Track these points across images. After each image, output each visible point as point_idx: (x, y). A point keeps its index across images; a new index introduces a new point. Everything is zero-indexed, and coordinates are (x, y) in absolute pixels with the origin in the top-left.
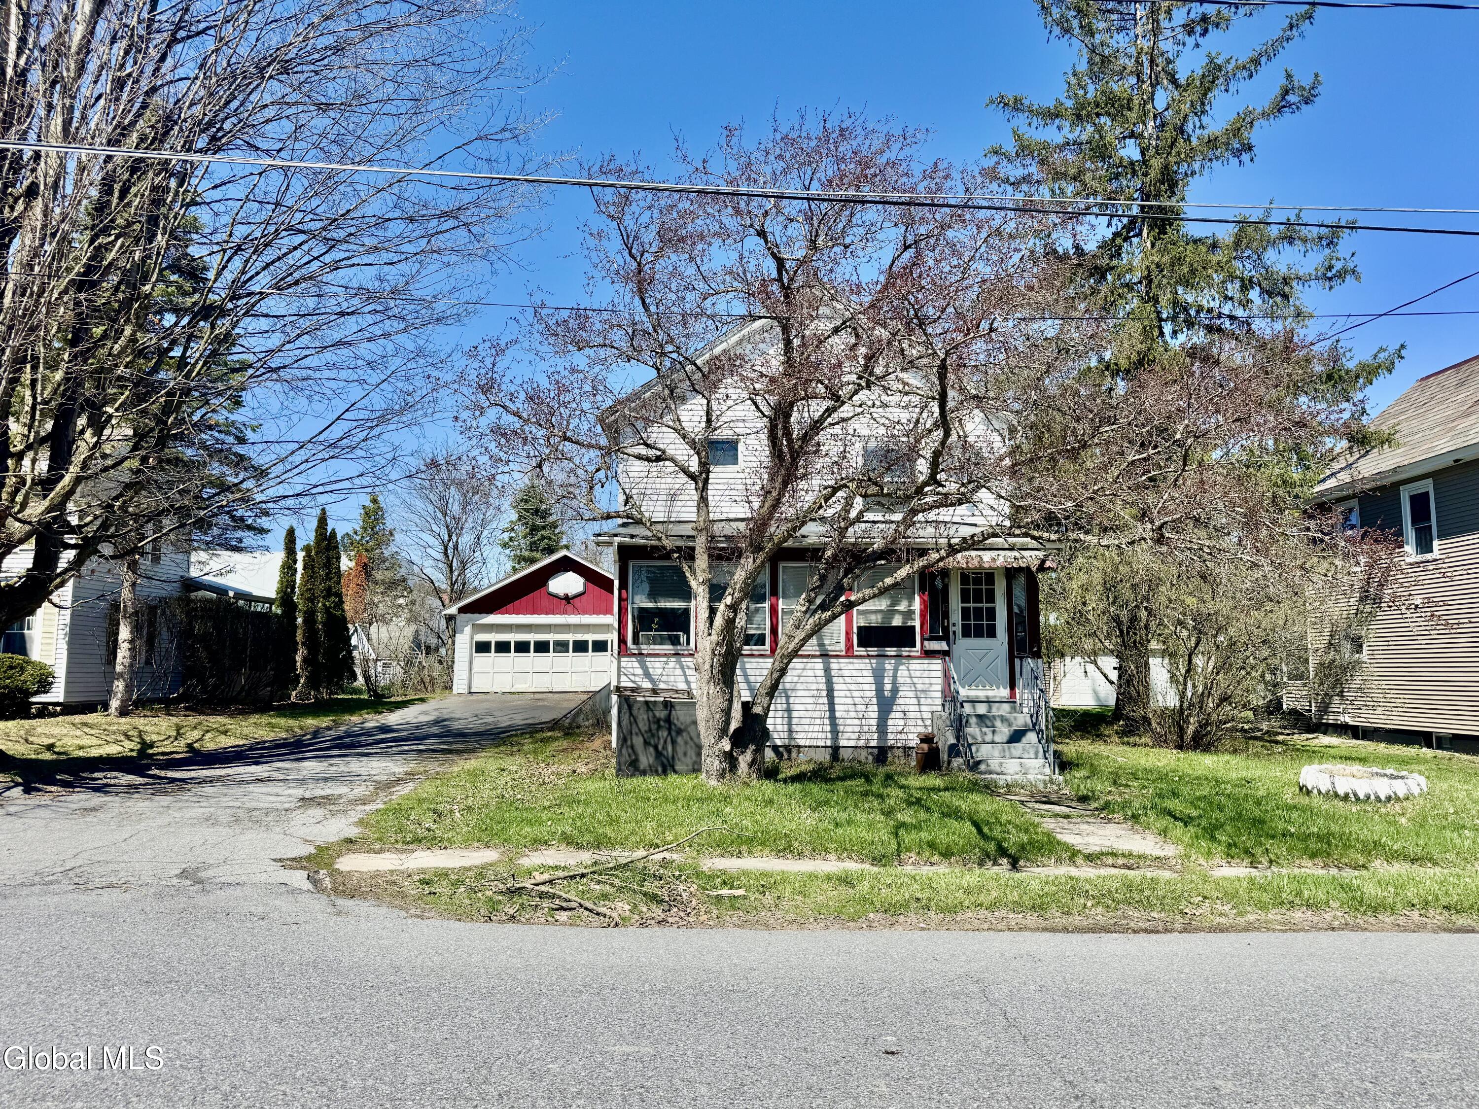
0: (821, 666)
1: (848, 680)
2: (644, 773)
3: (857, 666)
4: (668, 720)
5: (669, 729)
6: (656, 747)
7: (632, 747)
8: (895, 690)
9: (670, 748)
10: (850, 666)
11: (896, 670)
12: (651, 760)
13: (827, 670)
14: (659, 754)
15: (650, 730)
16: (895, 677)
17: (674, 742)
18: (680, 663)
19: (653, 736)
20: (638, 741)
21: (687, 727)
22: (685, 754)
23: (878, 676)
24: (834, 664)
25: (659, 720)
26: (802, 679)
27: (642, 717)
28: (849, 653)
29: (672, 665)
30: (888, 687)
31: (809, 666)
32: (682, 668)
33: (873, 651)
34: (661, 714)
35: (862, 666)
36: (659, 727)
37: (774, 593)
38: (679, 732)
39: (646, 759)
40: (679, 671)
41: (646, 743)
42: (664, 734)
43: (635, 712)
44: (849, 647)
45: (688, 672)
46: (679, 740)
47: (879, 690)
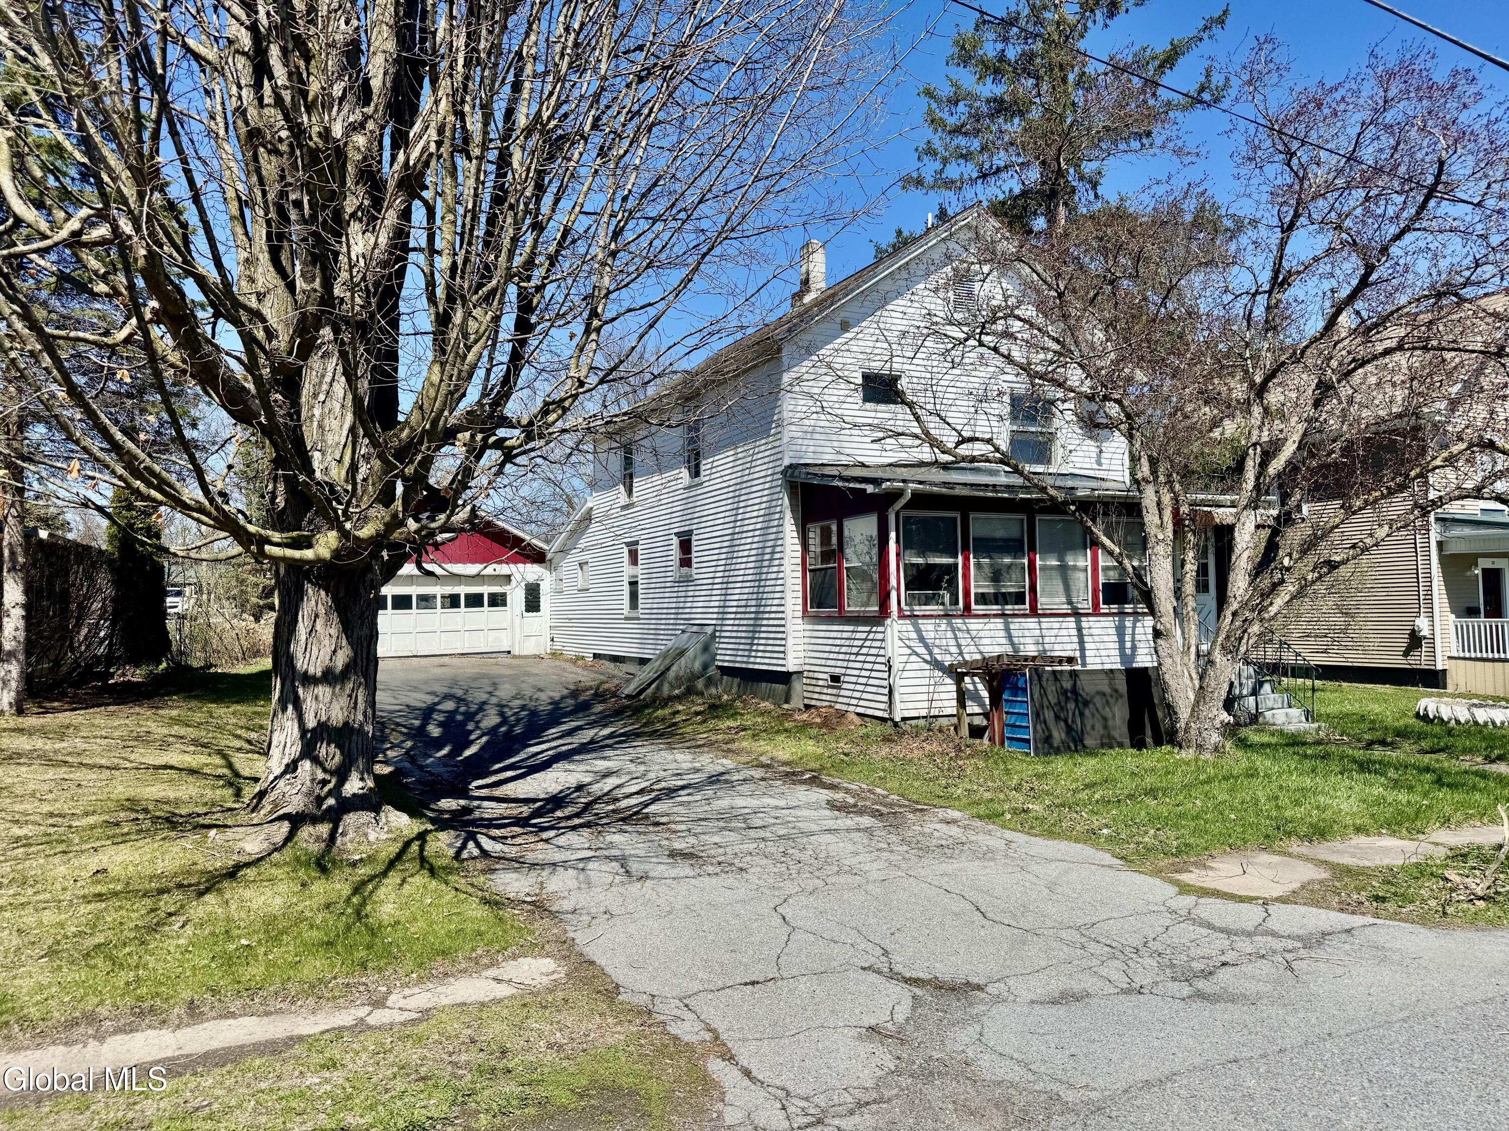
0: (1073, 625)
1: (1097, 639)
2: (1057, 752)
3: (1103, 624)
4: (1074, 690)
5: (1076, 701)
6: (1066, 721)
7: (1045, 722)
8: (1134, 648)
9: (1079, 722)
10: (1098, 625)
11: (1134, 627)
12: (1063, 735)
13: (1079, 629)
14: (1069, 729)
15: (1059, 703)
16: (1133, 634)
17: (1082, 715)
18: (950, 624)
19: (1062, 709)
20: (1049, 715)
21: (1093, 697)
22: (1093, 727)
23: (1120, 632)
24: (1085, 622)
25: (1066, 691)
26: (1059, 639)
27: (1051, 689)
28: (1096, 612)
29: (943, 627)
30: (1128, 645)
31: (1064, 625)
32: (953, 630)
33: (1114, 608)
34: (1068, 685)
35: (1107, 624)
36: (1067, 699)
37: (1032, 549)
38: (1086, 703)
39: (1058, 735)
40: (950, 634)
41: (1057, 717)
42: (1071, 706)
43: (1044, 683)
44: (1096, 606)
45: (959, 634)
46: (1087, 712)
47: (1122, 648)
